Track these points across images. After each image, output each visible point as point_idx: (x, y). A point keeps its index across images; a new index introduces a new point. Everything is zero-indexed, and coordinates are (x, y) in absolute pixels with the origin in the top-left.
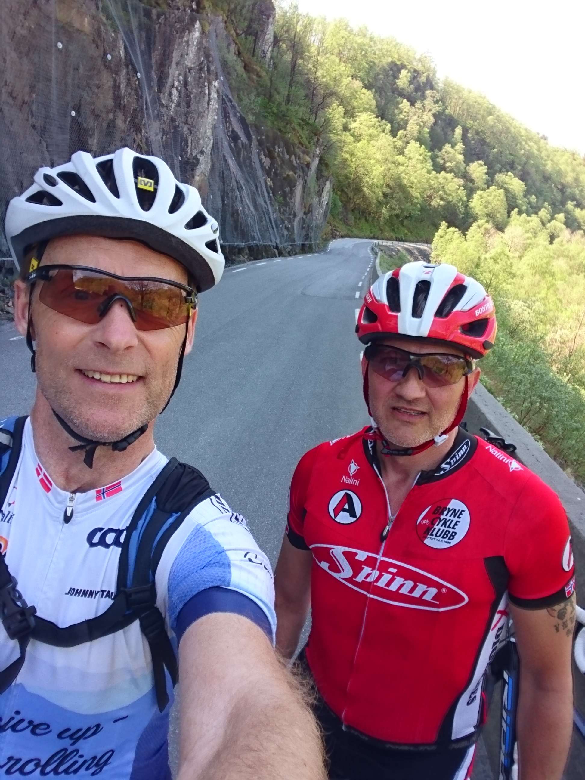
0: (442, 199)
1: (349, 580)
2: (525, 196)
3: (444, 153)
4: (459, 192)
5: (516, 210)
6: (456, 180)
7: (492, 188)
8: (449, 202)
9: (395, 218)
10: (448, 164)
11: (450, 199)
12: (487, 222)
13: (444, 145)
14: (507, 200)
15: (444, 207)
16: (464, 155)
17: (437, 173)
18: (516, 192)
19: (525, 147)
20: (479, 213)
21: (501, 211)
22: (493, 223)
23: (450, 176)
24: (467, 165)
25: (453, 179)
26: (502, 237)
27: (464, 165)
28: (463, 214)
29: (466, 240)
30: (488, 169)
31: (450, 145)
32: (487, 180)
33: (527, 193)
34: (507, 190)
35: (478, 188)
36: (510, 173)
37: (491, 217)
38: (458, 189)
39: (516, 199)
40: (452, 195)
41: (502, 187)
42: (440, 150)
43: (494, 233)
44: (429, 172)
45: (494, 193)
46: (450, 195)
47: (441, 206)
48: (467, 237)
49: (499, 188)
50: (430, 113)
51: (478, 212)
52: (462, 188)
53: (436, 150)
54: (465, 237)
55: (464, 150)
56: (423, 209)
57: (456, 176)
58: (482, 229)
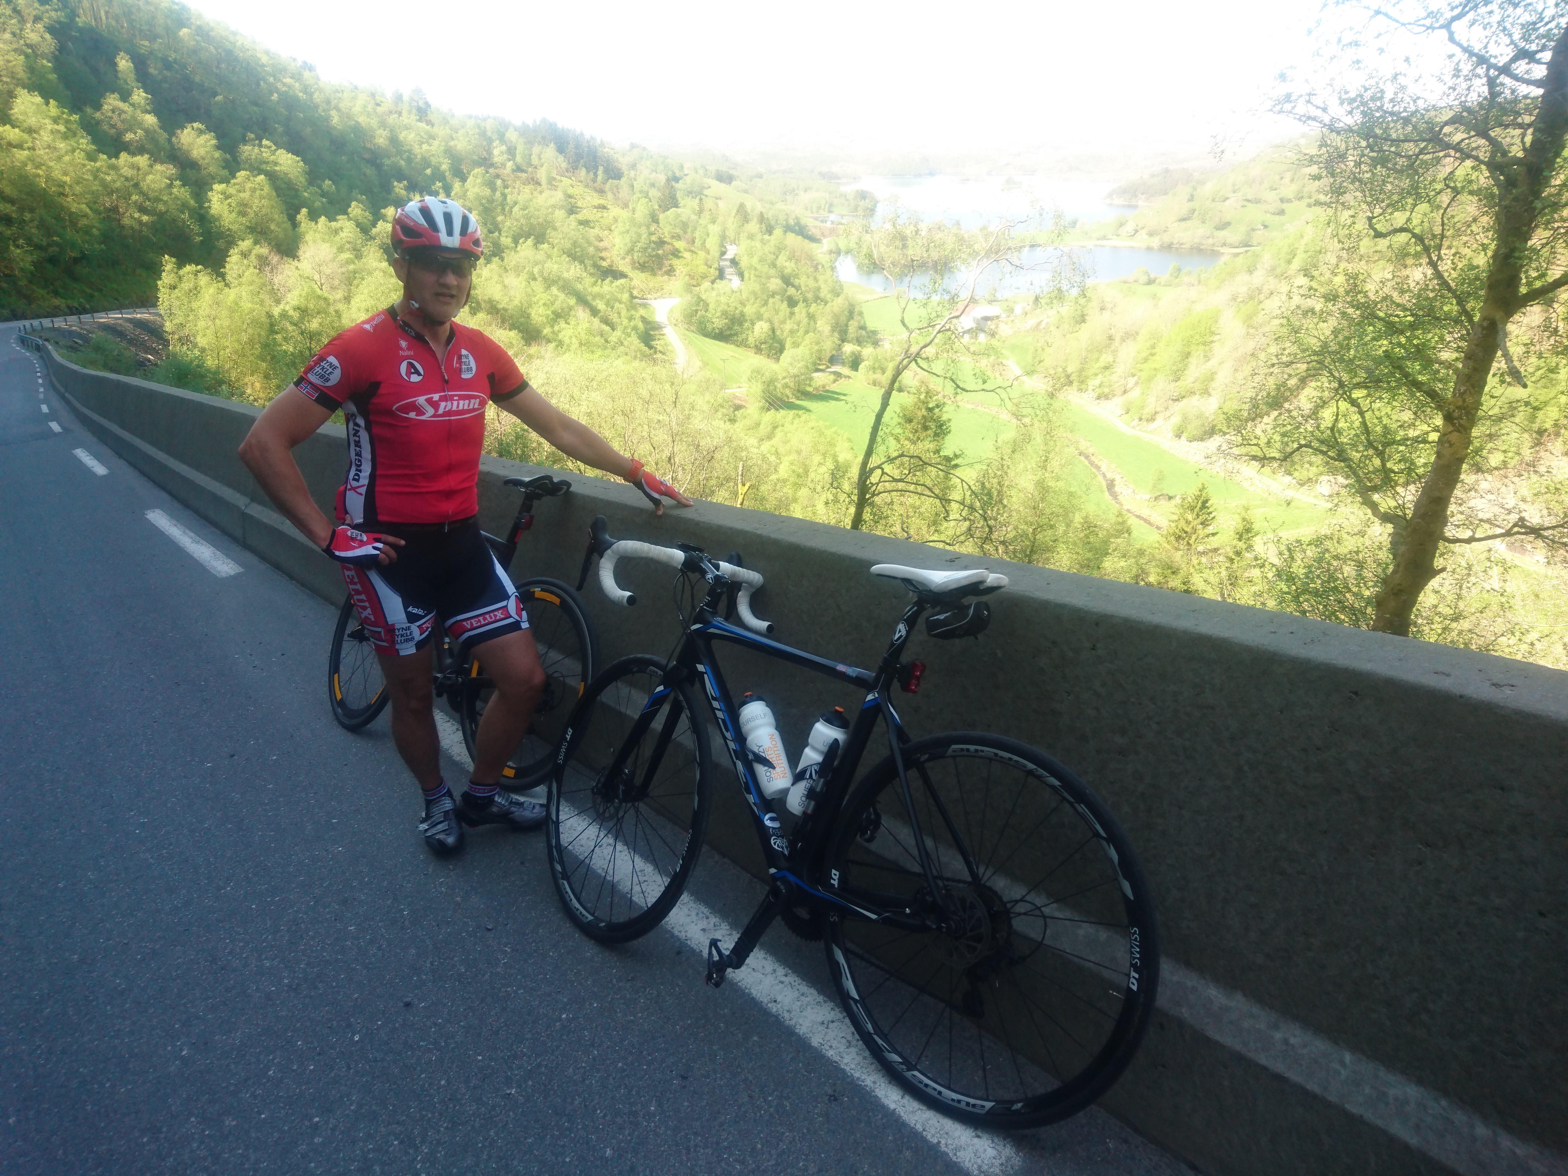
0: (142, 210)
1: (434, 416)
2: (311, 183)
3: (110, 114)
4: (175, 190)
5: (304, 211)
6: (158, 167)
7: (241, 174)
8: (161, 215)
9: (49, 266)
10: (129, 136)
11: (161, 207)
12: (256, 242)
13: (102, 95)
14: (278, 196)
15: (152, 226)
16: (156, 115)
17: (110, 158)
18: (291, 176)
19: (276, 88)
20: (234, 227)
21: (276, 216)
22: (269, 244)
23: (142, 160)
24: (172, 134)
25: (151, 166)
26: (297, 268)
27: (165, 135)
28: (202, 235)
29: (227, 285)
30: (218, 138)
31: (116, 95)
32: (226, 161)
33: (313, 176)
34: (272, 177)
35: (213, 178)
36: (265, 142)
37: (260, 233)
38: (171, 186)
39: (297, 190)
40: (162, 200)
41: (260, 172)
42: (98, 107)
43: (279, 263)
44: (91, 157)
45: (249, 185)
46: (158, 200)
47: (146, 224)
48: (228, 277)
49: (256, 172)
50: (39, 26)
51: (231, 227)
52: (178, 183)
53: (89, 110)
54: (224, 280)
55: (152, 102)
56: (106, 238)
57: (156, 158)
58: (253, 257)
